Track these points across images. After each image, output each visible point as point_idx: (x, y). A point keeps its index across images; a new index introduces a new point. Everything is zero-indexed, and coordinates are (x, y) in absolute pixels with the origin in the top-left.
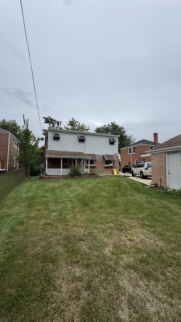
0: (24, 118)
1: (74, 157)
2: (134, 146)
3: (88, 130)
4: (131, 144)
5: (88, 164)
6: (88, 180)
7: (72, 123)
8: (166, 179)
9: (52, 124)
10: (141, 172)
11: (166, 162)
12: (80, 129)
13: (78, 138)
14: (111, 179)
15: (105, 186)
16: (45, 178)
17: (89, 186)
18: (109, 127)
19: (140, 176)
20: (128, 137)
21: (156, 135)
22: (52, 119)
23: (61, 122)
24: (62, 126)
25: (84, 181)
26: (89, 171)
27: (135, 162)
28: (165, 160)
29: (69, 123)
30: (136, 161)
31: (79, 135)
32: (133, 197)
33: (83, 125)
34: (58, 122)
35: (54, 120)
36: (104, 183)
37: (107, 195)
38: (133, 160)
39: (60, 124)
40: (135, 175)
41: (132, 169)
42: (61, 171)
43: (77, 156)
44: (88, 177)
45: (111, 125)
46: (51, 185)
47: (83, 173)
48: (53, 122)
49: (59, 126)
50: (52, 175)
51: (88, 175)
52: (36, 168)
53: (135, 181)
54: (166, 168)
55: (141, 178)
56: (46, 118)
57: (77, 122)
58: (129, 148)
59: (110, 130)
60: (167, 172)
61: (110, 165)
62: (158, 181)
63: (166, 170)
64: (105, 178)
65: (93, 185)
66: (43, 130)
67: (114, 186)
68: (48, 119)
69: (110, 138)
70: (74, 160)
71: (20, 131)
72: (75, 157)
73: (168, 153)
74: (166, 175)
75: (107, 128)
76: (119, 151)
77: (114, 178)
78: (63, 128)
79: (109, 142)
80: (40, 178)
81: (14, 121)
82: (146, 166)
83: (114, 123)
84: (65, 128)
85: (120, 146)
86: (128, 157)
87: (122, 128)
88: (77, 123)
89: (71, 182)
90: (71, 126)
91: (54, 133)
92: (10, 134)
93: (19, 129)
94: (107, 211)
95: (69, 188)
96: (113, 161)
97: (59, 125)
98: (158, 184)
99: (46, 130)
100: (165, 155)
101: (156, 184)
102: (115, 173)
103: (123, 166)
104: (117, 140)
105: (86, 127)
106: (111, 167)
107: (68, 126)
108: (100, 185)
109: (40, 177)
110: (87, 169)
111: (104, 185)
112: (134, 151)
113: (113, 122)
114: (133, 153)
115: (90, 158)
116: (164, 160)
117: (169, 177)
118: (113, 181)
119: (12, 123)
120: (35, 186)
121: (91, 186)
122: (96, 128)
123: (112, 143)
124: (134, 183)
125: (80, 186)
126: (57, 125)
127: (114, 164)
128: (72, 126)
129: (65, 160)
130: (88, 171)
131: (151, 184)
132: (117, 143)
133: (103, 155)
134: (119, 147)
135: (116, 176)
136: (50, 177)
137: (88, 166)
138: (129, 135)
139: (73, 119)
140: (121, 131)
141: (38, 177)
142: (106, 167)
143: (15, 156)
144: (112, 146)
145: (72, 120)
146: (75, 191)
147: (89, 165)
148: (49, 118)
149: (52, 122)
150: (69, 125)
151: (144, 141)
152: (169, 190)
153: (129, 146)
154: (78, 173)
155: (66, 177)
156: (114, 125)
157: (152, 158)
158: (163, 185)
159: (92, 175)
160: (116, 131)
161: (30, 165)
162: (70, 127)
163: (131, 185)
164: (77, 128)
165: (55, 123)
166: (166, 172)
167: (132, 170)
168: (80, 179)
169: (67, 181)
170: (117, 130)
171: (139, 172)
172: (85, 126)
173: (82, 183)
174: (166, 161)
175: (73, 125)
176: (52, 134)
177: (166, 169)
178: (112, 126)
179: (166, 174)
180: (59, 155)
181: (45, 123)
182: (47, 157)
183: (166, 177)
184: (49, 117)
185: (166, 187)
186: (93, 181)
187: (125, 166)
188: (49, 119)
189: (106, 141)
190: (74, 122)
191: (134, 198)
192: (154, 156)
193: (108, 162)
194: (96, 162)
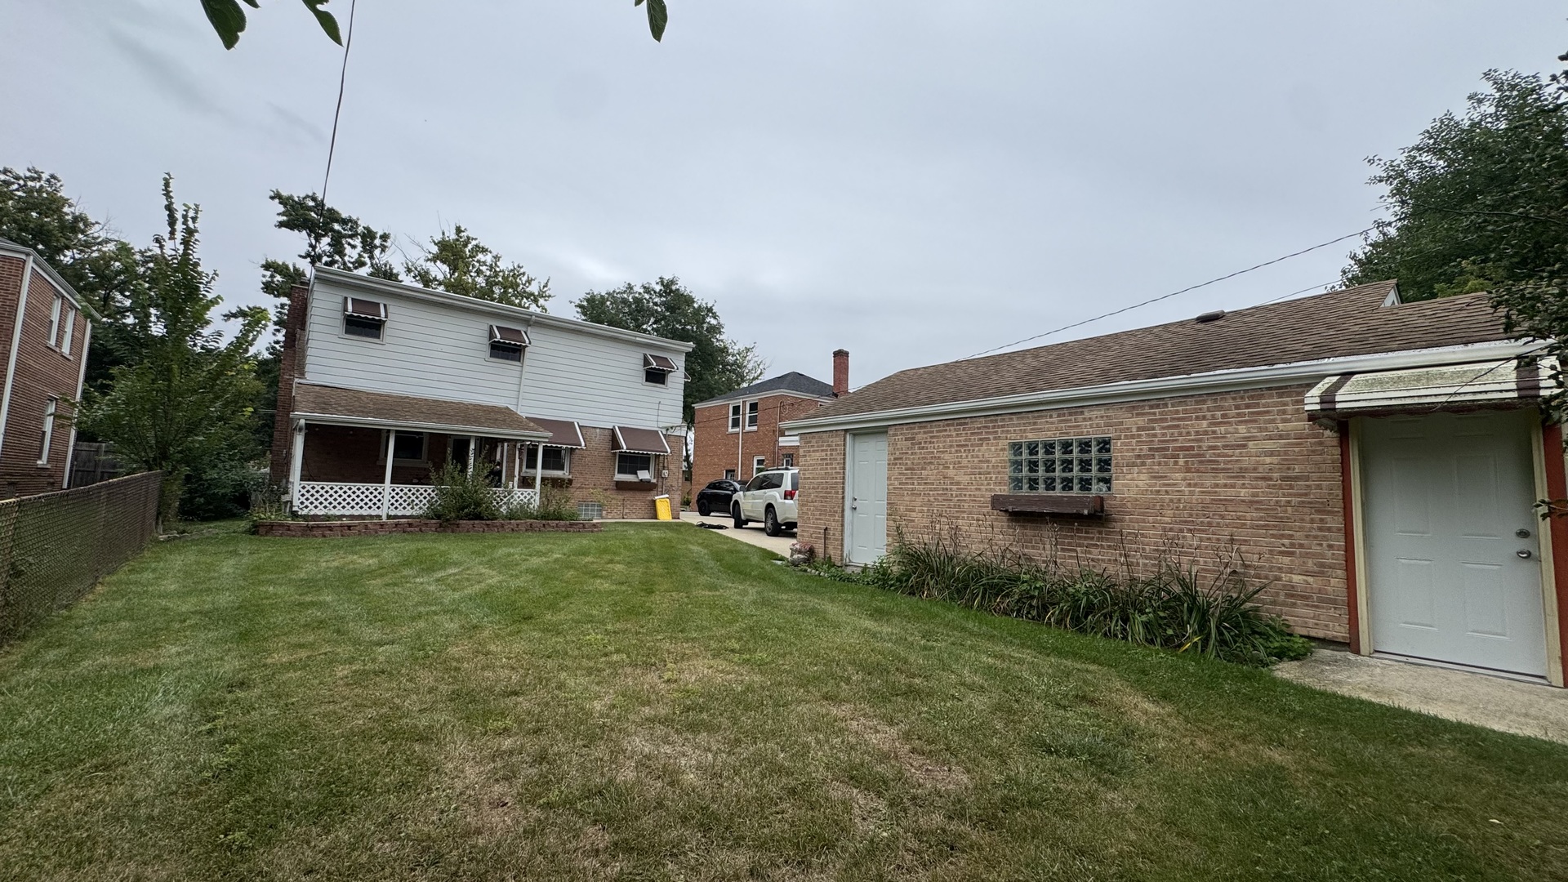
0: (167, 194)
1: (461, 427)
2: (753, 399)
3: (541, 301)
4: (745, 385)
5: (534, 467)
6: (531, 540)
7: (453, 252)
8: (842, 531)
9: (326, 240)
10: (770, 507)
11: (844, 469)
12: (497, 290)
13: (487, 334)
14: (642, 535)
15: (611, 561)
16: (288, 528)
17: (535, 561)
18: (647, 296)
19: (762, 525)
20: (733, 355)
21: (841, 357)
22: (330, 210)
23: (385, 237)
24: (393, 259)
25: (512, 545)
26: (536, 502)
27: (755, 466)
28: (844, 459)
29: (435, 249)
30: (760, 462)
31: (495, 323)
32: (717, 590)
33: (516, 273)
34: (368, 237)
35: (344, 222)
36: (605, 551)
37: (614, 587)
38: (747, 458)
39: (383, 249)
40: (746, 522)
41: (735, 497)
42: (386, 494)
43: (480, 424)
44: (531, 528)
45: (658, 288)
46: (325, 560)
47: (503, 510)
48: (337, 227)
49: (371, 257)
50: (328, 517)
51: (531, 516)
52: (223, 476)
53: (742, 543)
54: (843, 488)
55: (769, 535)
56: (290, 198)
57: (484, 251)
58: (732, 403)
59: (653, 313)
60: (848, 504)
61: (644, 475)
62: (816, 538)
63: (843, 498)
64: (612, 534)
65: (556, 560)
66: (267, 266)
67: (647, 562)
68: (301, 205)
69: (648, 352)
70: (461, 444)
71: (88, 245)
72: (468, 428)
73: (854, 435)
74: (843, 516)
75: (638, 301)
76: (689, 416)
77: (655, 534)
78: (398, 268)
79: (641, 368)
80: (256, 530)
81: (45, 176)
82: (787, 485)
83: (672, 282)
84: (409, 270)
85: (693, 394)
86: (725, 445)
87: (710, 310)
88: (480, 256)
89: (442, 547)
90: (445, 268)
91: (351, 295)
92: (30, 264)
93: (83, 232)
94: (609, 627)
95: (434, 571)
96: (658, 457)
97: (377, 252)
98: (816, 550)
99: (287, 267)
100: (845, 440)
101: (811, 551)
102: (664, 513)
103: (701, 484)
104: (679, 362)
105: (529, 281)
106: (645, 487)
107: (430, 265)
108: (589, 559)
109: (255, 526)
110: (529, 491)
111: (608, 557)
112: (753, 421)
113: (667, 277)
114: (747, 428)
115: (543, 438)
116: (838, 457)
117: (852, 523)
118: (650, 543)
119: (31, 191)
120: (228, 566)
121: (547, 563)
122: (583, 296)
123: (656, 376)
124: (736, 547)
125: (490, 564)
126: (359, 249)
127: (658, 474)
128: (454, 269)
129: (409, 443)
130: (532, 498)
131: (794, 551)
132: (677, 379)
133: (613, 430)
134: (685, 397)
135: (666, 525)
136: (316, 528)
137: (534, 479)
138: (740, 346)
139: (459, 230)
140: (705, 325)
141: (244, 525)
142: (621, 486)
143: (51, 399)
144: (655, 389)
145: (453, 236)
146: (468, 580)
147: (539, 472)
148: (311, 204)
149: (327, 229)
150: (434, 259)
151: (795, 380)
152: (849, 570)
153: (734, 397)
154: (479, 509)
155: (410, 525)
156: (671, 291)
157: (801, 452)
158: (832, 553)
159: (550, 519)
160: (680, 322)
161: (189, 458)
162: (439, 271)
163: (718, 557)
164: (481, 281)
165: (351, 237)
166: (843, 502)
167: (736, 502)
168: (487, 535)
169: (420, 545)
170: (685, 316)
171: (763, 510)
172: (524, 279)
173: (500, 552)
174: (844, 463)
175: (461, 264)
176: (340, 300)
177: (843, 493)
178: (661, 296)
179: (843, 511)
180: (378, 413)
181: (281, 225)
182: (302, 422)
183: (843, 521)
184: (314, 199)
185: (842, 560)
186: (553, 544)
187: (712, 486)
188: (310, 209)
189: (630, 363)
190: (466, 245)
191: (718, 593)
192: (810, 442)
193: (632, 462)
194: (576, 457)
